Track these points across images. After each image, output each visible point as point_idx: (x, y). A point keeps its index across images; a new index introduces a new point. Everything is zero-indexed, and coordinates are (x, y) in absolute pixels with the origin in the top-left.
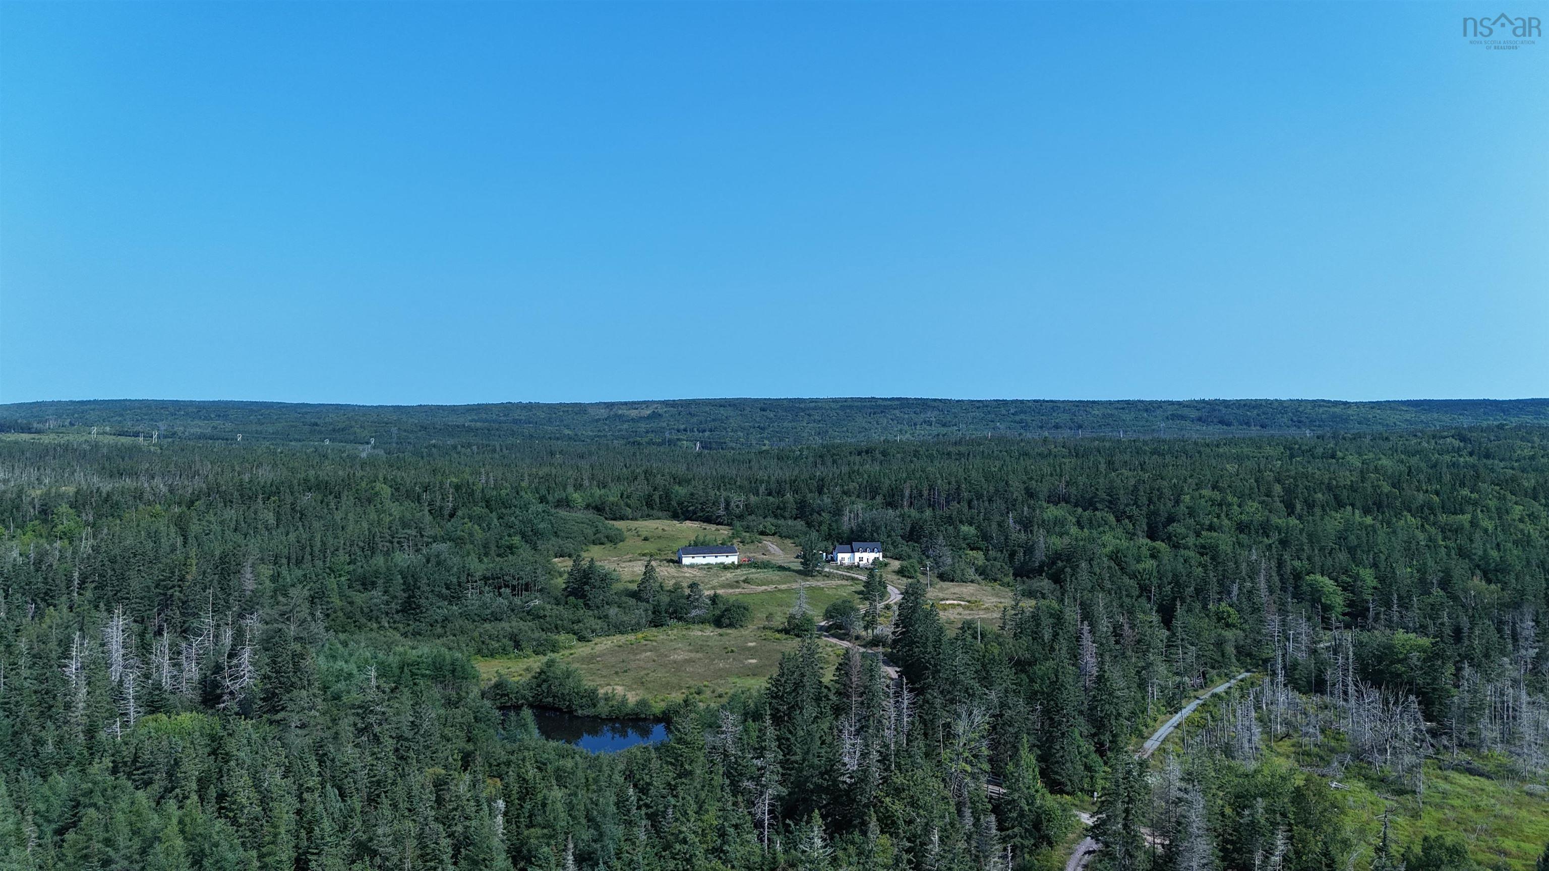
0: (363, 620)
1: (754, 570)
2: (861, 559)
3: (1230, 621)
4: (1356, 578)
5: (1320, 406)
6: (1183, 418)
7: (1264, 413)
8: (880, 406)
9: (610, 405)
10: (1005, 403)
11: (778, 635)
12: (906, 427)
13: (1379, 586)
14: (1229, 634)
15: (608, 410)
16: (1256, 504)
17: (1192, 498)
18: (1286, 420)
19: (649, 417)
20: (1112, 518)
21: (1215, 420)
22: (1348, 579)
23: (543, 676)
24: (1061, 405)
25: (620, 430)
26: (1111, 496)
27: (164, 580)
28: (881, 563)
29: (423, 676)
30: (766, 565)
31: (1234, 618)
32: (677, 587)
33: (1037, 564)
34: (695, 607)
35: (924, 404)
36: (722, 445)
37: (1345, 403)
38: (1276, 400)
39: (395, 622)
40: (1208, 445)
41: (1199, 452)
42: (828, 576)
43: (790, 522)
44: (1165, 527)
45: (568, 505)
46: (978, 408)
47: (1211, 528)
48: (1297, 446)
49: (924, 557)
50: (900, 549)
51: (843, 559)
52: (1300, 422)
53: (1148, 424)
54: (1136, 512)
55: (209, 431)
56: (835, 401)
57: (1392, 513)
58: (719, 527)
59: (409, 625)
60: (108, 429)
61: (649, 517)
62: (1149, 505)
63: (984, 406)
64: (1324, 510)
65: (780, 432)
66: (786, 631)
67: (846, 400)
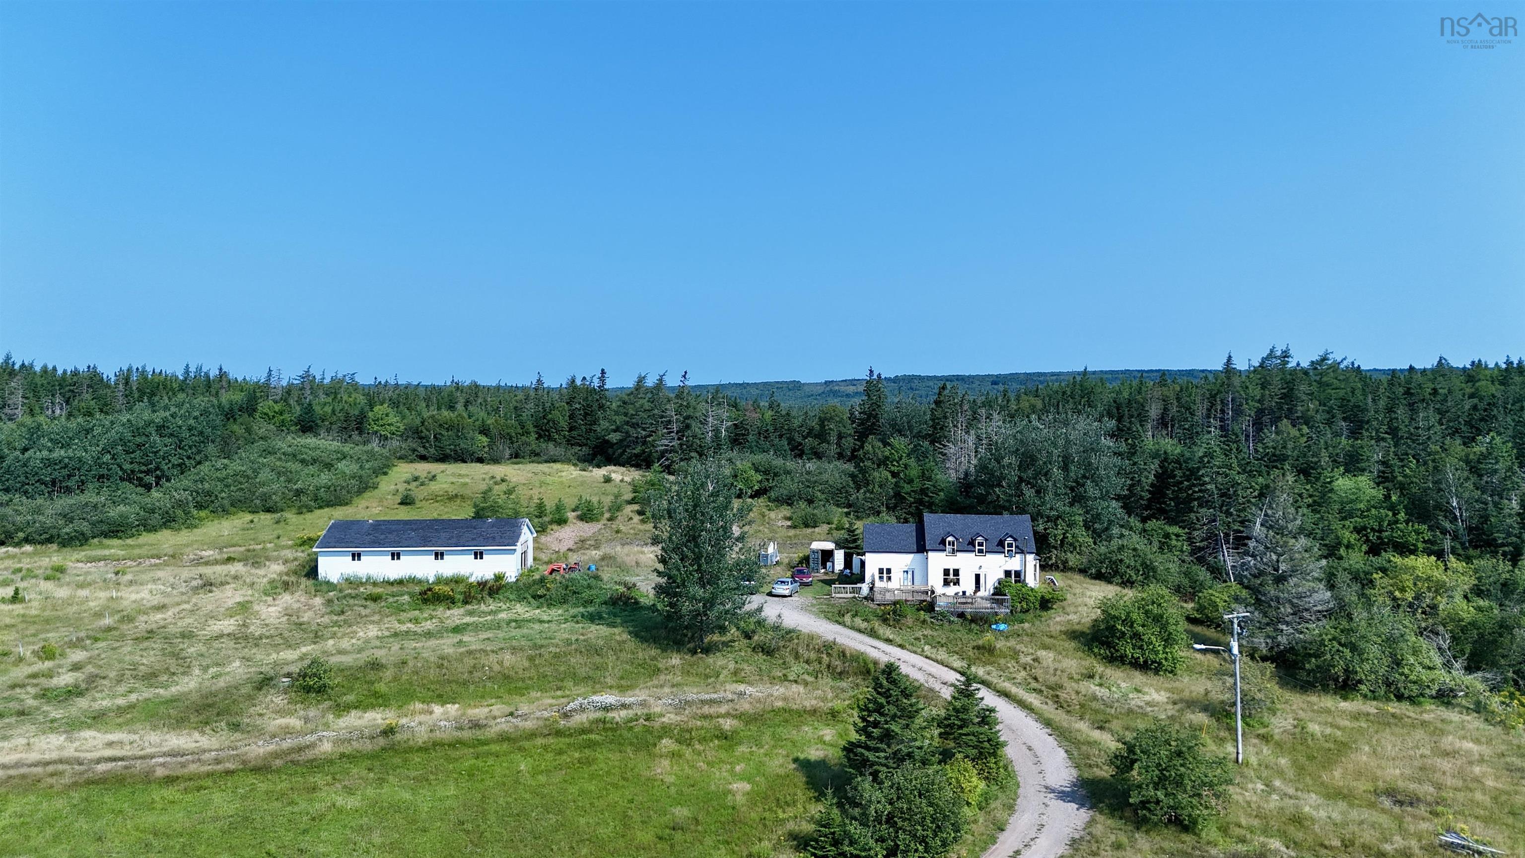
28: (1027, 594)
49: (1203, 574)
50: (1115, 543)
51: (886, 573)
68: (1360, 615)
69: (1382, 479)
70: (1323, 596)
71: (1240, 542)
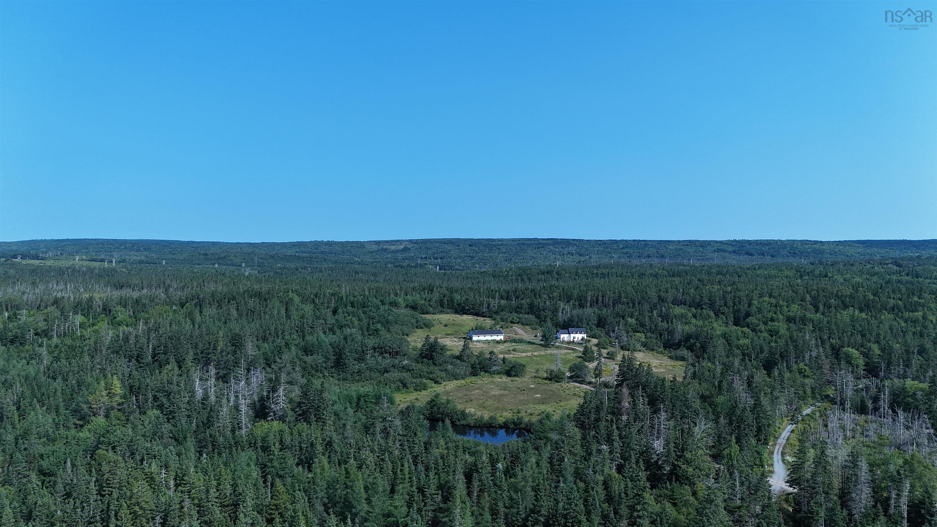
0: (313, 372)
1: (514, 344)
2: (574, 338)
3: (806, 374)
4: (870, 349)
5: (806, 244)
6: (724, 251)
7: (772, 248)
8: (540, 243)
9: (378, 243)
10: (616, 242)
11: (546, 381)
12: (558, 256)
13: (882, 354)
14: (807, 381)
15: (377, 246)
16: (797, 306)
17: (758, 302)
18: (786, 253)
19: (402, 250)
20: (712, 314)
21: (744, 252)
22: (865, 350)
23: (434, 403)
24: (650, 243)
25: (387, 258)
26: (711, 301)
27: (206, 350)
28: (586, 340)
29: (371, 402)
30: (521, 341)
31: (808, 372)
32: (481, 353)
33: (677, 341)
34: (495, 365)
35: (567, 243)
36: (451, 268)
37: (821, 242)
38: (779, 240)
39: (332, 373)
40: (749, 269)
41: (745, 273)
42: (558, 347)
43: (527, 316)
44: (745, 319)
45: (396, 306)
46: (600, 245)
47: (772, 320)
48: (803, 270)
50: (595, 332)
51: (564, 338)
52: (795, 253)
53: (703, 254)
54: (726, 310)
55: (143, 258)
56: (513, 240)
57: (877, 311)
58: (485, 318)
59: (340, 374)
60: (84, 257)
61: (441, 312)
62: (733, 306)
63: (603, 244)
64: (836, 309)
65: (483, 259)
66: (550, 380)
67: (520, 240)
68: (630, 341)
69: (637, 319)
70: (626, 339)
71: (614, 331)
